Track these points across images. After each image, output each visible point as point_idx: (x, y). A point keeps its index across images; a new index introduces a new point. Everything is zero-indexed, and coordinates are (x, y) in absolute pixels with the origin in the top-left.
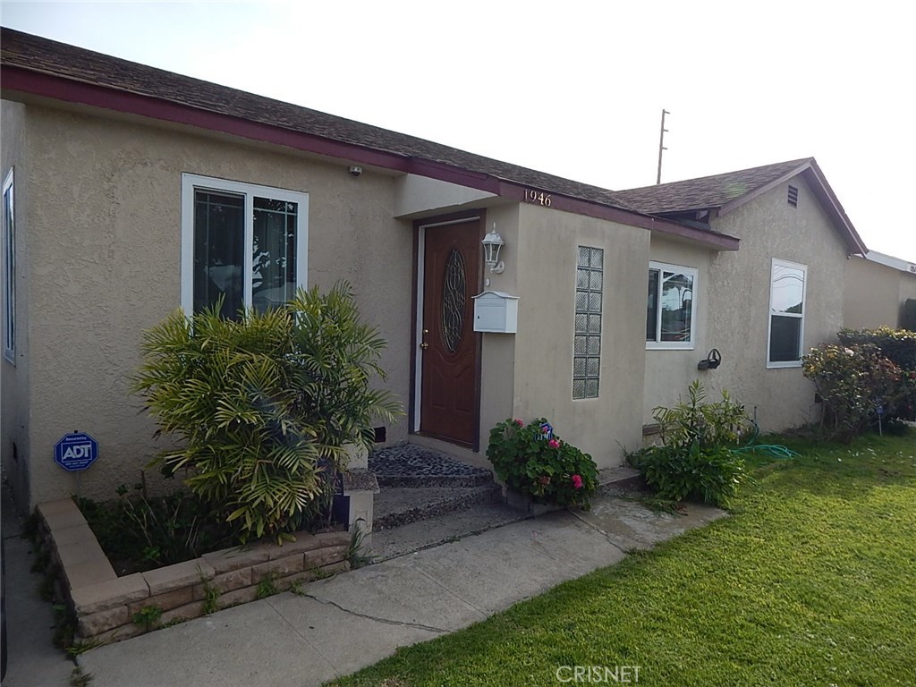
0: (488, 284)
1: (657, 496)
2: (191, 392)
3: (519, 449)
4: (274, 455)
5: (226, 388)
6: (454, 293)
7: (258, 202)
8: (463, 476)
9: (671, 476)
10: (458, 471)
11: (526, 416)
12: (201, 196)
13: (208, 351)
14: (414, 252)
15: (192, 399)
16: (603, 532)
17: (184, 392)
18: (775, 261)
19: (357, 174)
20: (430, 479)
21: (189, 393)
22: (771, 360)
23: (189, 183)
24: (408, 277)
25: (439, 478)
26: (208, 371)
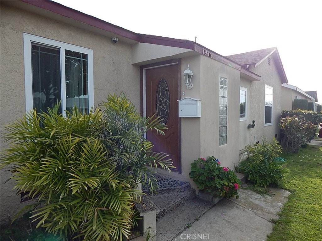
0: (184, 94)
1: (256, 186)
2: (46, 167)
3: (208, 173)
4: (104, 202)
5: (71, 162)
6: (163, 99)
7: (67, 52)
8: (178, 187)
9: (260, 176)
10: (174, 184)
11: (205, 156)
12: (35, 47)
13: (54, 137)
14: (141, 81)
15: (47, 173)
16: (250, 209)
17: (41, 168)
18: (266, 86)
19: (115, 42)
20: (163, 191)
21: (45, 169)
22: (265, 123)
23: (28, 40)
24: (138, 92)
25: (167, 189)
26: (56, 151)
